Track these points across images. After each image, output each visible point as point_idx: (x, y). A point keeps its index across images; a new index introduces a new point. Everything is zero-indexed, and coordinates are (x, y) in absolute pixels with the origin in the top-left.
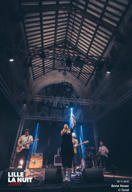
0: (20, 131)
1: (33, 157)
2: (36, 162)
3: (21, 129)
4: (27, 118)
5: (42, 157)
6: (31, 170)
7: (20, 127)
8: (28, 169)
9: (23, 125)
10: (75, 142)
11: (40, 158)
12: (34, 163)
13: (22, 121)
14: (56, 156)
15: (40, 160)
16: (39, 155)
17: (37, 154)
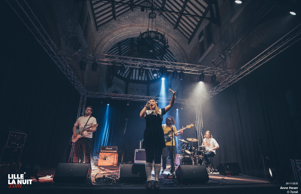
1: (103, 151)
2: (108, 157)
4: (89, 96)
5: (116, 152)
6: (102, 168)
9: (84, 105)
11: (113, 153)
12: (105, 159)
13: (81, 99)
14: (137, 151)
15: (114, 155)
16: (111, 149)
17: (109, 148)
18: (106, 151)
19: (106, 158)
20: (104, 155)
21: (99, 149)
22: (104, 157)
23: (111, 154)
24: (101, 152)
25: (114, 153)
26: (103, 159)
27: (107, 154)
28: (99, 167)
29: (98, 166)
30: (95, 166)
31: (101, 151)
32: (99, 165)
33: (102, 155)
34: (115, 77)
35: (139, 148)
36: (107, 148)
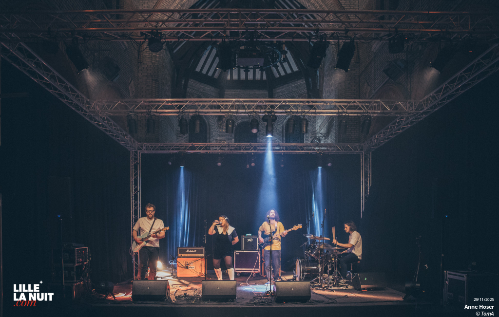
0: (136, 190)
1: (183, 255)
2: (191, 265)
3: (136, 184)
4: (146, 152)
5: (203, 255)
6: (183, 281)
7: (132, 180)
8: (176, 279)
9: (139, 171)
10: (276, 230)
11: (198, 257)
12: (187, 268)
13: (132, 159)
14: (237, 254)
15: (200, 261)
16: (195, 251)
17: (191, 250)
18: (186, 255)
19: (188, 266)
20: (184, 262)
21: (175, 253)
22: (185, 265)
23: (195, 259)
24: (180, 257)
25: (200, 257)
26: (184, 268)
27: (189, 260)
28: (179, 279)
29: (177, 278)
30: (173, 278)
31: (179, 255)
32: (179, 275)
33: (182, 261)
34: (191, 82)
35: (240, 249)
36: (188, 251)
